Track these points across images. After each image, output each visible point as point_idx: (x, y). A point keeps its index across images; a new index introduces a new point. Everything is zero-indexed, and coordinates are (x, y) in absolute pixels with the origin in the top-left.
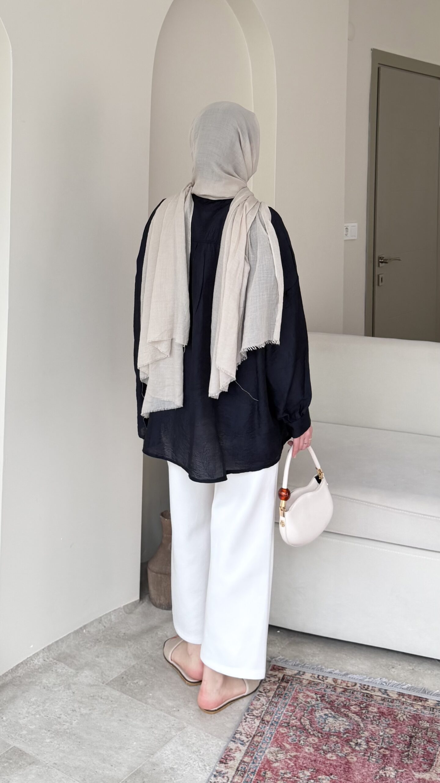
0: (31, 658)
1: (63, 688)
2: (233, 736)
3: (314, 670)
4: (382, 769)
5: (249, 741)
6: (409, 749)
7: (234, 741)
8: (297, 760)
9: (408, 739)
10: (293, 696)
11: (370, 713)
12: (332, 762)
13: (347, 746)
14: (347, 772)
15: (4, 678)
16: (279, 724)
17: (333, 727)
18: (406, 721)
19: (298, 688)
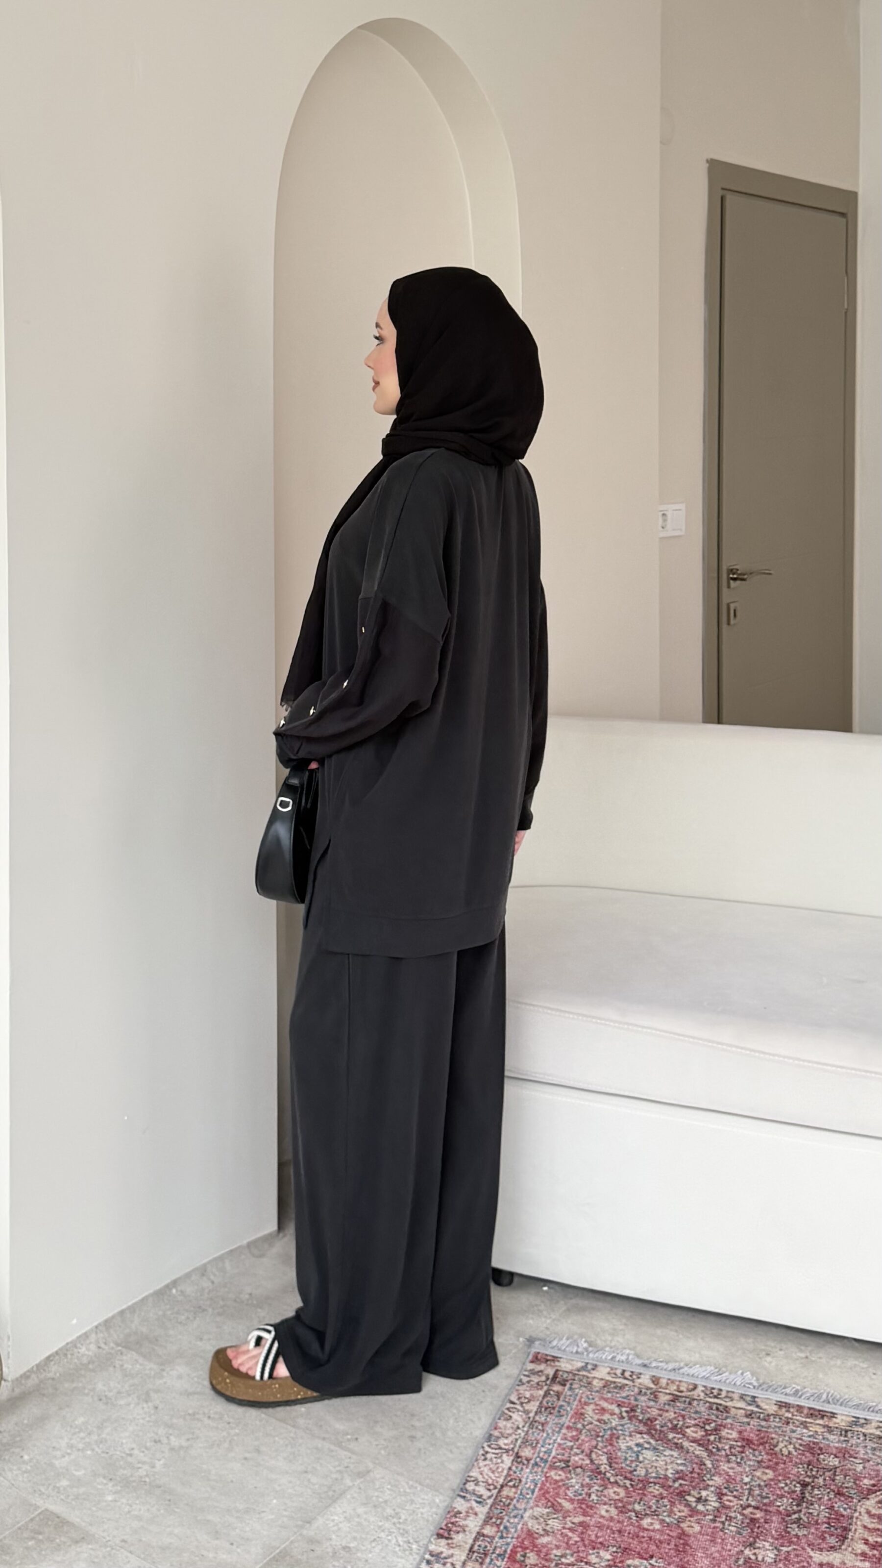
0: (74, 1344)
1: (136, 1400)
2: (461, 1486)
3: (614, 1361)
4: (748, 1546)
5: (492, 1495)
6: (799, 1508)
7: (464, 1497)
8: (584, 1531)
9: (798, 1489)
10: (576, 1411)
11: (725, 1441)
12: (652, 1534)
13: (681, 1503)
14: (681, 1551)
15: (23, 1382)
16: (547, 1465)
17: (653, 1468)
18: (793, 1455)
19: (584, 1396)
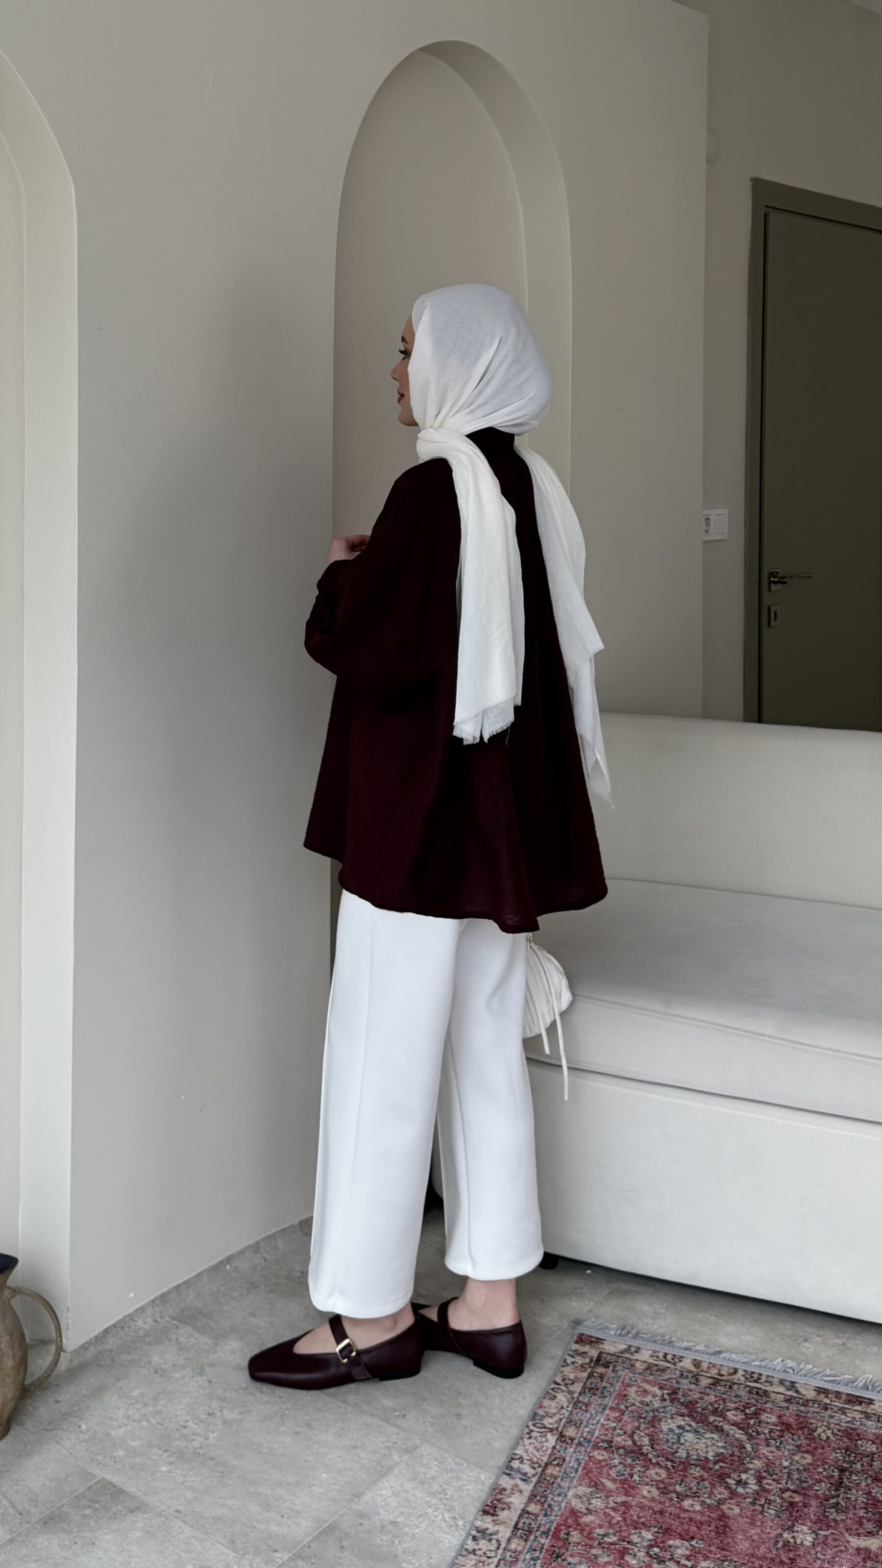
0: (131, 1317)
1: (190, 1373)
2: (507, 1464)
3: (656, 1344)
4: (787, 1529)
5: (537, 1473)
6: (838, 1493)
7: (509, 1475)
8: (627, 1511)
9: (836, 1474)
10: (619, 1392)
11: (765, 1425)
12: (693, 1515)
13: (721, 1485)
14: (722, 1534)
15: (82, 1353)
16: (591, 1445)
17: (694, 1450)
18: (832, 1440)
19: (627, 1378)
